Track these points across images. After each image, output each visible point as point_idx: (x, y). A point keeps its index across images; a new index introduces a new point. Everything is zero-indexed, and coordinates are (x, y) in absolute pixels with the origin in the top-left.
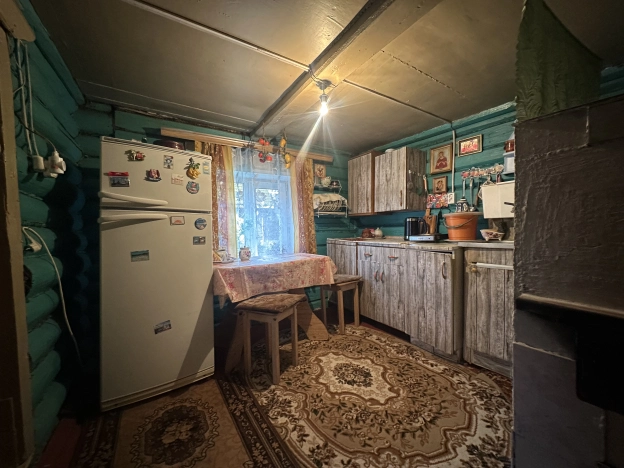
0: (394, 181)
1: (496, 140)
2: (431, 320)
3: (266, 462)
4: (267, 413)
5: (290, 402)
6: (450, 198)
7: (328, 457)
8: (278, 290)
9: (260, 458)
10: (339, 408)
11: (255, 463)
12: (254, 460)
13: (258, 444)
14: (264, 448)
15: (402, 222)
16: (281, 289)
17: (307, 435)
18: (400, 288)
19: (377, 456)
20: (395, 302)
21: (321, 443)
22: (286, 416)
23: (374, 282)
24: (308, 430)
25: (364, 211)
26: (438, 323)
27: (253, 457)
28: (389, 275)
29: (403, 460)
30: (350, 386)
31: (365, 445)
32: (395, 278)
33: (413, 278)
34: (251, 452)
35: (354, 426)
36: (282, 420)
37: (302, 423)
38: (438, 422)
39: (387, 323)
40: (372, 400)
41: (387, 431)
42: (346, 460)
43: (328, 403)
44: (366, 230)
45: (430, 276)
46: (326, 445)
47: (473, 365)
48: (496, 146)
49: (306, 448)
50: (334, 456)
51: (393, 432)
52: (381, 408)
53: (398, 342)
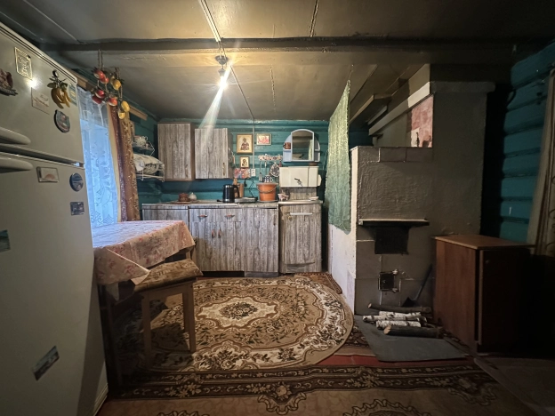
0: (217, 154)
1: (279, 140)
2: (264, 254)
3: (268, 386)
4: (221, 369)
5: (226, 352)
6: (253, 173)
7: (291, 353)
8: (159, 261)
9: (262, 389)
10: (260, 331)
11: (264, 393)
12: (261, 393)
13: (248, 386)
14: (255, 384)
15: (221, 187)
16: (161, 260)
17: (266, 355)
18: (236, 238)
19: (308, 332)
20: (231, 251)
21: (279, 351)
22: (238, 359)
23: (209, 240)
24: (263, 353)
25: (183, 177)
26: (268, 255)
27: (257, 393)
28: (226, 231)
29: (316, 325)
30: (247, 317)
31: (296, 334)
32: (231, 232)
33: (250, 228)
34: (251, 393)
35: (280, 331)
36: (239, 363)
37: (253, 353)
38: (307, 303)
39: (224, 269)
40: (268, 315)
41: (295, 321)
42: (299, 346)
43: (250, 332)
44: (183, 194)
45: (264, 225)
46: (282, 350)
47: (287, 274)
48: (278, 144)
49: (276, 360)
50: (292, 350)
51: (297, 320)
52: (278, 315)
53: (238, 280)
